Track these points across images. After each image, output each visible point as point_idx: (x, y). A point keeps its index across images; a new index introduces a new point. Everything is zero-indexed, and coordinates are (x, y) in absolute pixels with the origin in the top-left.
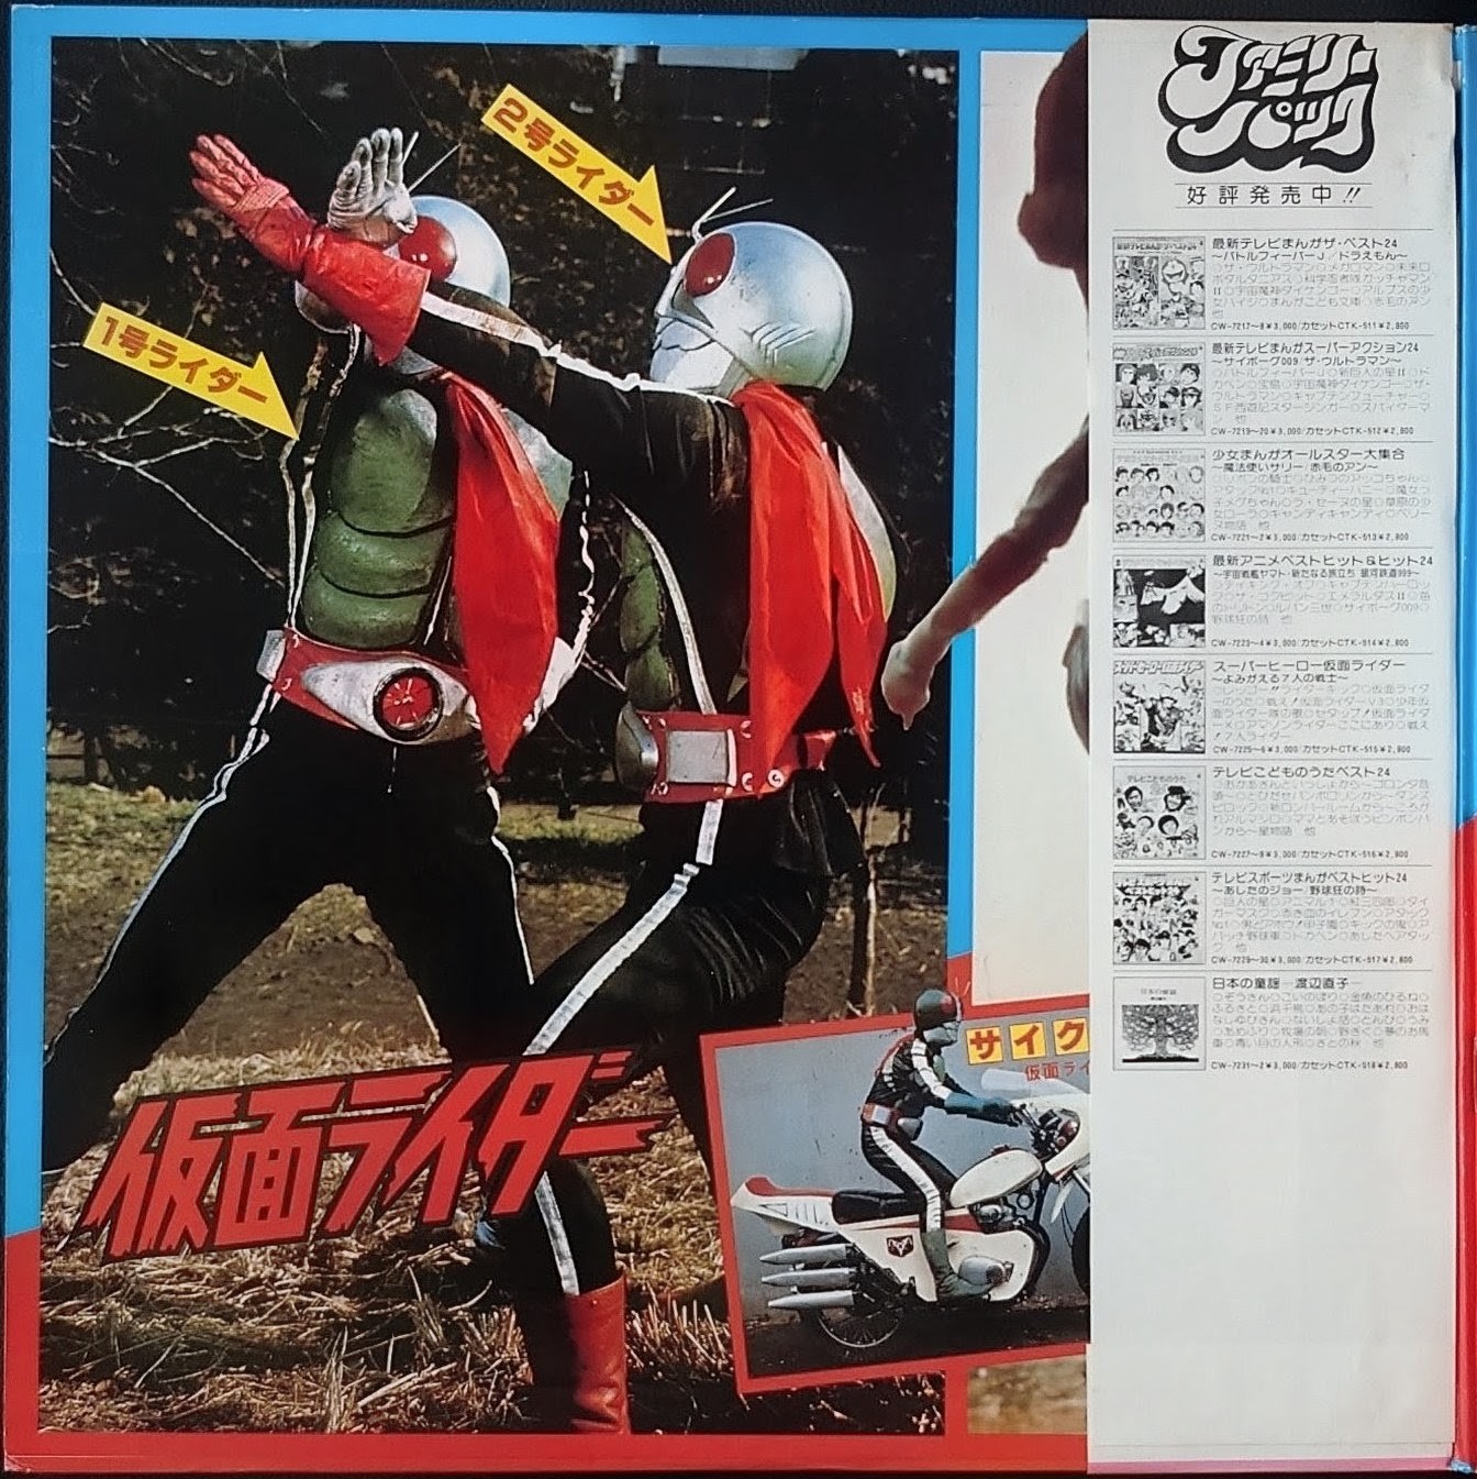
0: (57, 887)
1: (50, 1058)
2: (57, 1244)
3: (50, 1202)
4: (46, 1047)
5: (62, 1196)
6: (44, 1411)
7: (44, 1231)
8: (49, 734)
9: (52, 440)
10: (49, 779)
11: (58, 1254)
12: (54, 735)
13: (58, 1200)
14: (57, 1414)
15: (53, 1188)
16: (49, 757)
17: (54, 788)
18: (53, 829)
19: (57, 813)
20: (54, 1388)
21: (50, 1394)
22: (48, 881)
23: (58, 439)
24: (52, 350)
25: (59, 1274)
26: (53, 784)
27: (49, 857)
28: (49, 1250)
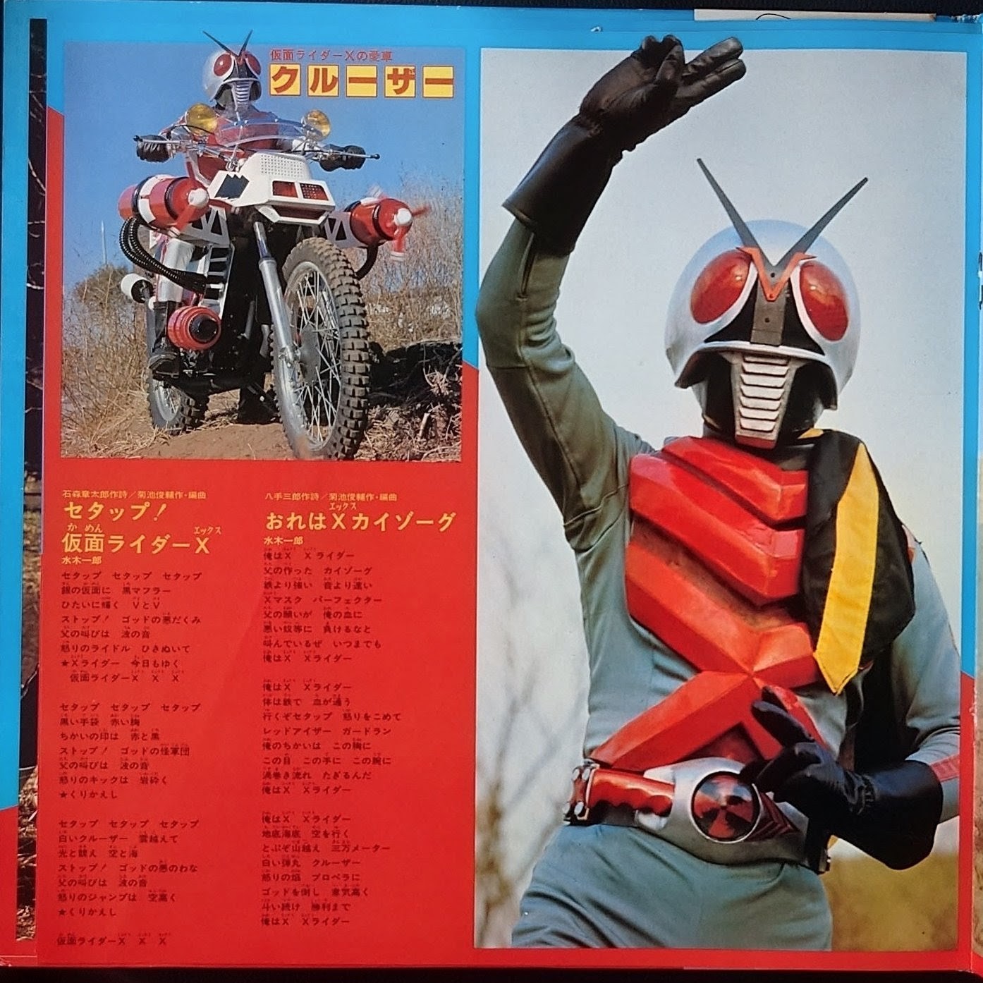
0: (30, 580)
1: (25, 693)
2: (29, 816)
3: (25, 788)
4: (23, 686)
5: (32, 784)
6: (21, 926)
7: (21, 807)
8: (26, 479)
9: (29, 285)
10: (26, 509)
11: (30, 823)
12: (29, 480)
13: (30, 787)
14: (29, 928)
15: (27, 779)
16: (25, 494)
17: (29, 515)
18: (28, 542)
19: (30, 531)
20: (27, 911)
21: (24, 915)
22: (25, 576)
23: (32, 284)
24: (29, 225)
25: (30, 836)
26: (28, 512)
27: (25, 561)
28: (24, 820)
